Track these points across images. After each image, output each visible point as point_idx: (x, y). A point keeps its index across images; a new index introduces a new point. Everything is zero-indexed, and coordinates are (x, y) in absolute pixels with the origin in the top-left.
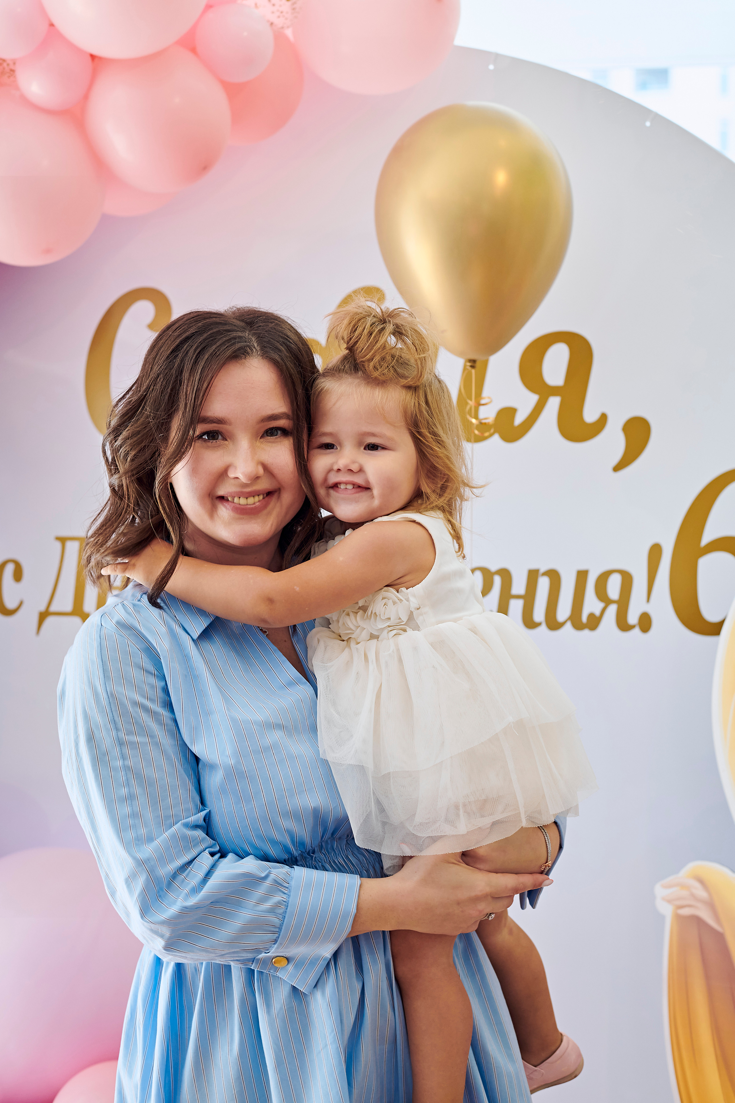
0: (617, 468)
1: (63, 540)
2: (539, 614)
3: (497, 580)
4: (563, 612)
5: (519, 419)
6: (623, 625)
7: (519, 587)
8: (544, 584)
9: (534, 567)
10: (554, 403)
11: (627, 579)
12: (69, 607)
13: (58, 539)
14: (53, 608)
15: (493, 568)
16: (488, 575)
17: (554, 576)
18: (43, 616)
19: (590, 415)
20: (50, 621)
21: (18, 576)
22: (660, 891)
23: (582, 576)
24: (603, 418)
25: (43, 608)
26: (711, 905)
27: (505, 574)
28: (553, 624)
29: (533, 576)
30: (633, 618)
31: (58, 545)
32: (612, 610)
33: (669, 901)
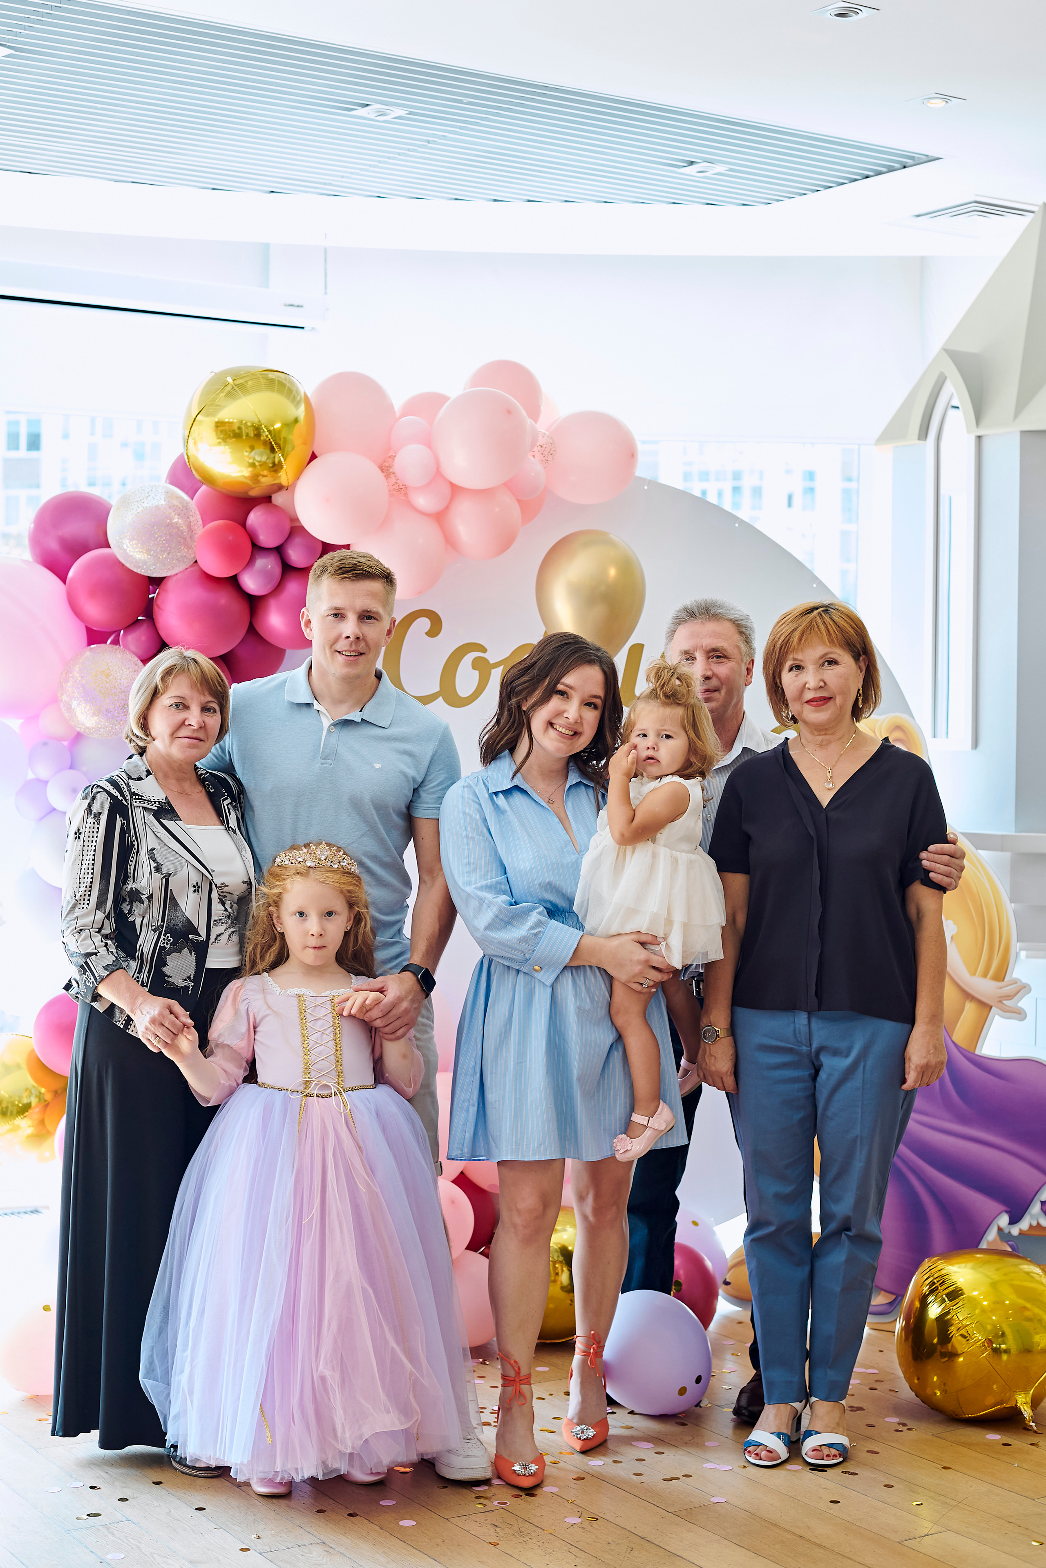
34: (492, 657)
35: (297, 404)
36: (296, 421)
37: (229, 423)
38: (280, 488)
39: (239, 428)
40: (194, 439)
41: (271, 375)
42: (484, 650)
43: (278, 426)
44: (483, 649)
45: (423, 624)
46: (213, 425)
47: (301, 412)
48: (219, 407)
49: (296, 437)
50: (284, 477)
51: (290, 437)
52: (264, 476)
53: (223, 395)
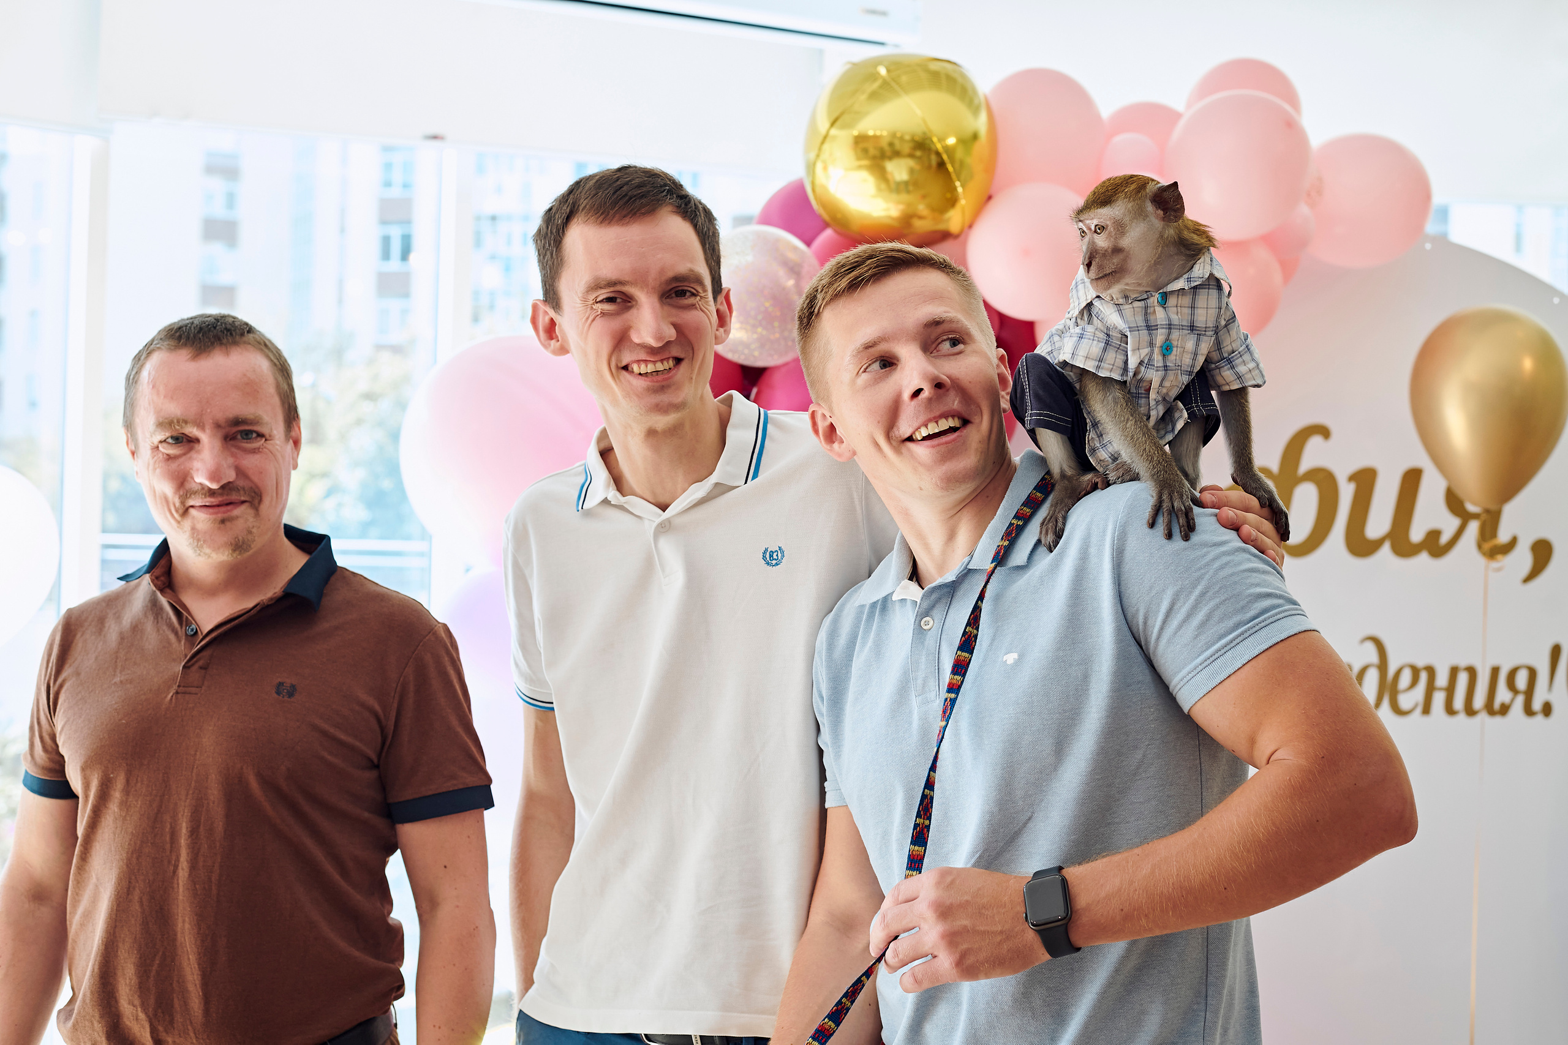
0: (1526, 580)
2: (1459, 703)
3: (1424, 677)
4: (1479, 701)
5: (1444, 539)
6: (1529, 711)
7: (1442, 680)
8: (1463, 679)
9: (1454, 663)
10: (1473, 527)
11: (1533, 673)
15: (1420, 663)
16: (1416, 671)
17: (1472, 671)
19: (1503, 536)
23: (1495, 671)
24: (1514, 542)
27: (1431, 671)
28: (1470, 711)
29: (1454, 671)
30: (1537, 705)
32: (1520, 700)
35: (975, 110)
36: (975, 137)
37: (875, 137)
38: (945, 236)
39: (891, 144)
40: (824, 162)
41: (934, 66)
43: (951, 141)
46: (851, 141)
47: (981, 123)
48: (860, 115)
49: (975, 160)
50: (954, 220)
51: (969, 160)
52: (921, 217)
53: (863, 97)
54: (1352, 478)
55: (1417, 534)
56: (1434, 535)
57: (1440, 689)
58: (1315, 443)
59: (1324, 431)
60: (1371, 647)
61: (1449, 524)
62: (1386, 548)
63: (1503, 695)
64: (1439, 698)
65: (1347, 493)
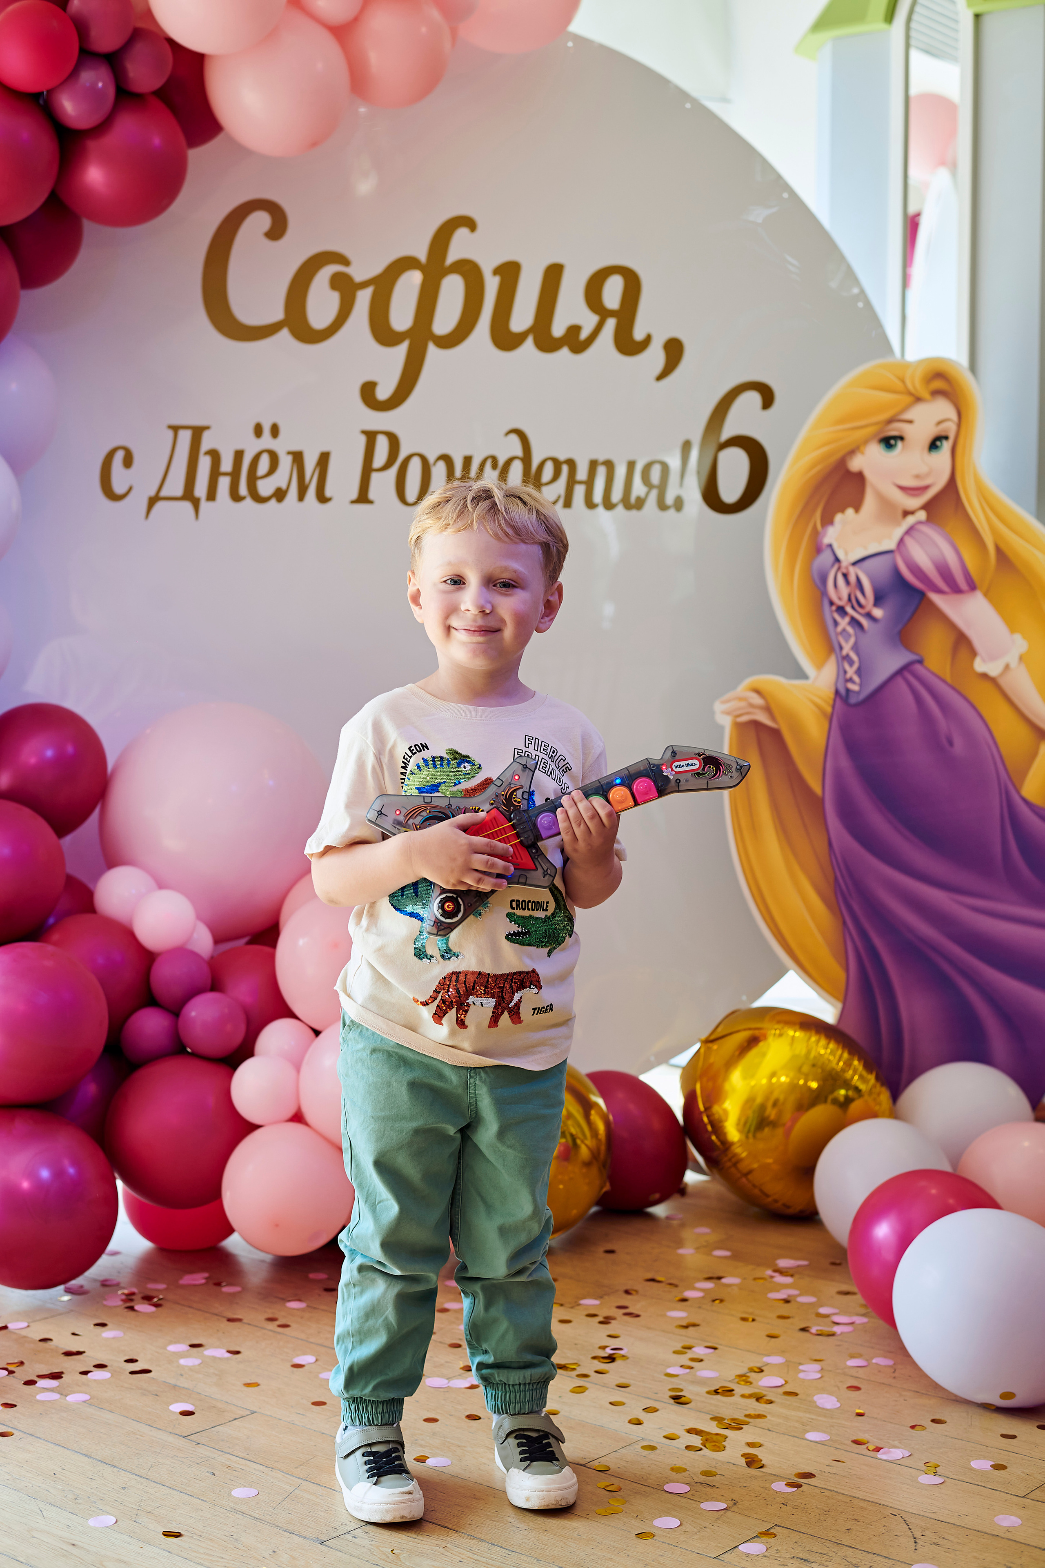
0: (660, 378)
1: (175, 429)
2: (598, 496)
3: (565, 469)
4: (617, 495)
5: (584, 335)
6: (662, 506)
7: (582, 474)
8: (601, 472)
9: (594, 457)
10: (611, 324)
11: (665, 468)
12: (179, 492)
13: (170, 427)
14: (163, 493)
15: (562, 457)
16: (558, 465)
17: (610, 465)
18: (153, 501)
19: (639, 335)
20: (159, 506)
21: (128, 462)
22: (719, 707)
23: (631, 465)
24: (648, 340)
25: (152, 493)
26: (768, 709)
27: (571, 463)
28: (609, 505)
29: (593, 465)
30: (670, 499)
31: (170, 433)
32: (654, 494)
33: (728, 713)
34: (359, 272)
42: (346, 262)
44: (344, 261)
45: (261, 220)
54: (496, 271)
55: (558, 330)
56: (574, 330)
57: (580, 482)
58: (461, 234)
59: (470, 224)
60: (514, 438)
61: (588, 321)
62: (529, 342)
63: (638, 488)
64: (579, 491)
65: (492, 285)
